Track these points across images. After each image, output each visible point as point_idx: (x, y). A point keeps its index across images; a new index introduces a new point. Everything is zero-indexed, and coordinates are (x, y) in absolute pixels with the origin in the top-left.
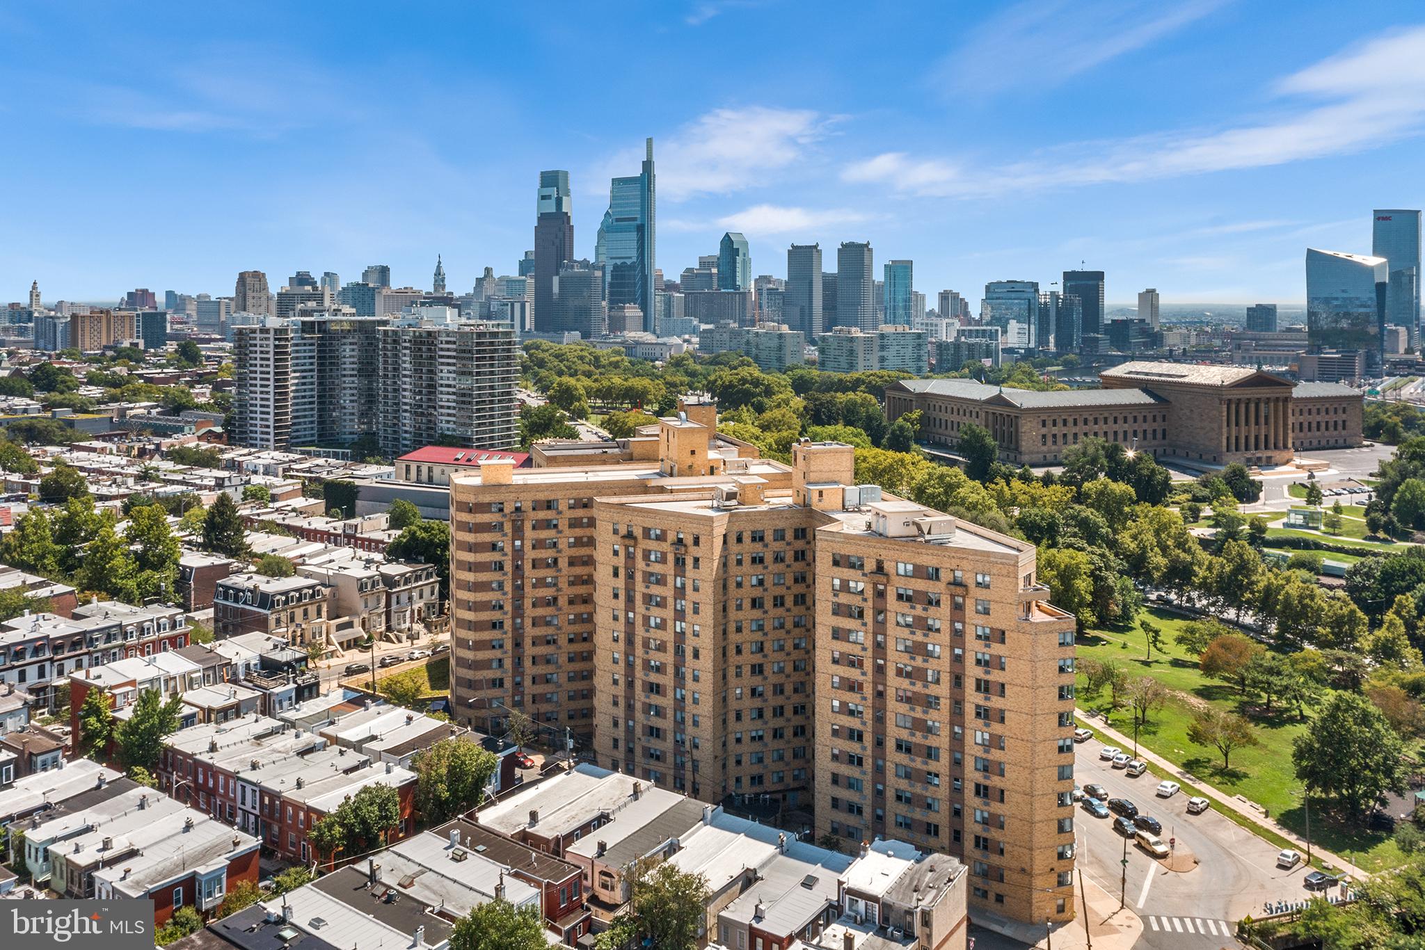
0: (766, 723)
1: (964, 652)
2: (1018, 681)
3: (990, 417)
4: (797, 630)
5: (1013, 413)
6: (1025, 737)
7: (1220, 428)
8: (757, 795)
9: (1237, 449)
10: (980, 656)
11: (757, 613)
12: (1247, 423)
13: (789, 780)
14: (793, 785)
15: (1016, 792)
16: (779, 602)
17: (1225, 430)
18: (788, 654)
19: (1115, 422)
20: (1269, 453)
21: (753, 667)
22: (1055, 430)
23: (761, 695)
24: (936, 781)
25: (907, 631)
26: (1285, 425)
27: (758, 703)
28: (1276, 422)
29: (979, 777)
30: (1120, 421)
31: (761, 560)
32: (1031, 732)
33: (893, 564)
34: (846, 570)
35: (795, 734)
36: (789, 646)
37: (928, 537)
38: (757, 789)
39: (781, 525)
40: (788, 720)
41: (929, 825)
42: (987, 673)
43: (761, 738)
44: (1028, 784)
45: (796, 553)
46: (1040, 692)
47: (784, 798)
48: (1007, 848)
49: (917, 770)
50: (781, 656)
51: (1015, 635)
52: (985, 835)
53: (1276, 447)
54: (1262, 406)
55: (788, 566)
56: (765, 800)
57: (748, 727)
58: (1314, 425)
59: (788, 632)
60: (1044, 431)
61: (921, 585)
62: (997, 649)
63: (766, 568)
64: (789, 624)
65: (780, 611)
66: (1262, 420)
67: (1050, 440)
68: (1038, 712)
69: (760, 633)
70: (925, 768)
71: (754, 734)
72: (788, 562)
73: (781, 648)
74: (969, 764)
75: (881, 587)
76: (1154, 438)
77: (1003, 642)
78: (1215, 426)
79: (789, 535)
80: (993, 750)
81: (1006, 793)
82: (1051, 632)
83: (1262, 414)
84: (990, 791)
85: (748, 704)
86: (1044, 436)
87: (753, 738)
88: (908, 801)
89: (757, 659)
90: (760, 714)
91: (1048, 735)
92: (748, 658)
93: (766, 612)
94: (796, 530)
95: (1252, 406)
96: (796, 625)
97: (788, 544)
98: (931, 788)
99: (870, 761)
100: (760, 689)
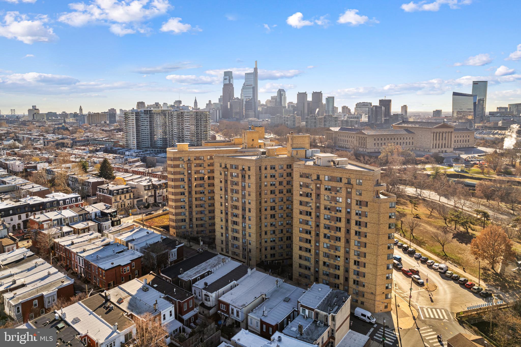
0: (276, 235)
1: (351, 210)
2: (372, 222)
3: (358, 138)
4: (288, 202)
5: (365, 136)
6: (375, 243)
7: (431, 141)
8: (273, 261)
9: (436, 148)
10: (357, 212)
11: (273, 196)
12: (439, 140)
13: (285, 255)
14: (286, 257)
15: (371, 264)
16: (281, 192)
17: (432, 142)
18: (285, 211)
19: (397, 139)
20: (445, 149)
21: (271, 215)
22: (378, 142)
23: (274, 225)
24: (339, 259)
25: (328, 202)
26: (451, 140)
27: (273, 228)
28: (448, 139)
29: (356, 258)
30: (399, 139)
31: (274, 176)
32: (377, 241)
33: (323, 176)
34: (305, 179)
35: (287, 239)
36: (285, 208)
37: (337, 166)
38: (273, 259)
39: (282, 163)
40: (284, 234)
41: (336, 275)
42: (360, 218)
43: (274, 241)
44: (375, 261)
45: (287, 174)
46: (381, 226)
47: (283, 262)
48: (366, 285)
49: (331, 255)
50: (282, 211)
51: (372, 204)
52: (357, 279)
53: (448, 147)
54: (444, 134)
55: (285, 178)
56: (275, 263)
57: (269, 237)
58: (459, 141)
59: (284, 203)
60: (375, 142)
61: (334, 184)
62: (364, 209)
63: (276, 179)
64: (285, 200)
65: (281, 195)
66: (444, 139)
67: (376, 145)
68: (380, 233)
69: (274, 203)
70: (334, 254)
73: (282, 209)
74: (352, 253)
75: (318, 185)
76: (409, 144)
77: (367, 206)
78: (429, 140)
79: (285, 167)
80: (361, 248)
81: (366, 264)
82: (386, 202)
83: (444, 137)
84: (360, 263)
85: (269, 228)
87: (271, 241)
88: (328, 266)
89: (273, 212)
90: (274, 232)
91: (384, 242)
92: (269, 212)
93: (276, 195)
94: (287, 165)
95: (441, 134)
96: (287, 200)
97: (285, 170)
98: (337, 261)
99: (314, 251)
100: (274, 223)
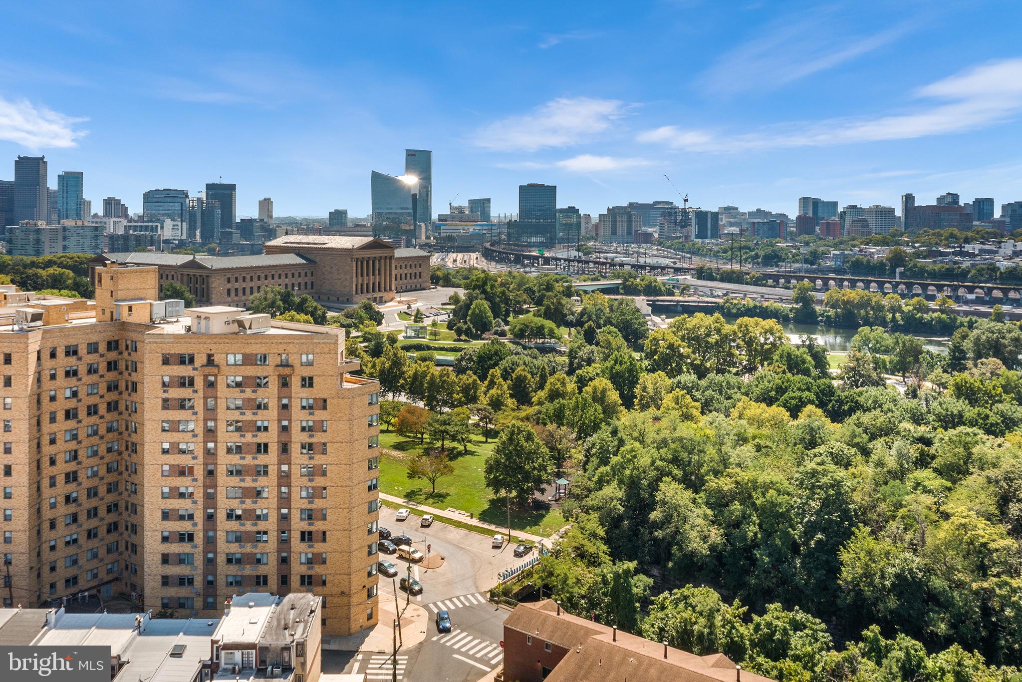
0: (81, 526)
1: (290, 423)
2: (338, 439)
3: (185, 278)
4: (110, 435)
5: (204, 273)
6: (344, 484)
7: (352, 278)
8: (74, 595)
9: (368, 292)
10: (304, 424)
11: (72, 424)
12: (368, 275)
13: (103, 576)
14: (107, 578)
15: (337, 530)
16: (92, 410)
17: (354, 279)
18: (102, 458)
19: (280, 278)
20: (381, 294)
21: (67, 475)
22: (237, 285)
23: (75, 500)
24: (265, 538)
25: (237, 412)
26: (391, 275)
27: (72, 508)
28: (385, 273)
29: (305, 526)
30: (283, 277)
31: (75, 373)
32: (350, 478)
33: (224, 356)
34: (176, 367)
35: (109, 531)
36: (102, 450)
37: (249, 332)
38: (72, 590)
39: (94, 338)
40: (102, 519)
41: (258, 577)
42: (312, 436)
43: (75, 541)
44: (347, 521)
45: (109, 363)
46: (356, 444)
47: (99, 591)
48: (329, 579)
49: (246, 532)
50: (95, 461)
51: (335, 401)
52: (309, 573)
53: (385, 290)
54: (377, 262)
55: (102, 376)
56: (84, 597)
57: (62, 533)
58: (403, 276)
59: (102, 438)
60: (229, 286)
61: (251, 371)
62: (320, 415)
63: (80, 380)
64: (102, 431)
65: (94, 419)
66: (377, 272)
67: (233, 293)
68: (355, 461)
69: (74, 442)
70: (255, 529)
71: (68, 539)
72: (101, 372)
73: (95, 453)
74: (296, 516)
75: (212, 378)
77: (325, 408)
78: (348, 277)
79: (102, 348)
80: (316, 500)
81: (328, 533)
82: (363, 395)
83: (377, 267)
84: (314, 535)
85: (63, 510)
86: (229, 290)
87: (68, 543)
88: (239, 561)
89: (72, 467)
90: (75, 518)
91: (361, 478)
92: (63, 467)
93: (80, 422)
94: (109, 343)
95: (371, 262)
96: (110, 430)
97: (102, 356)
98: (260, 545)
99: (201, 534)
100: (74, 495)
